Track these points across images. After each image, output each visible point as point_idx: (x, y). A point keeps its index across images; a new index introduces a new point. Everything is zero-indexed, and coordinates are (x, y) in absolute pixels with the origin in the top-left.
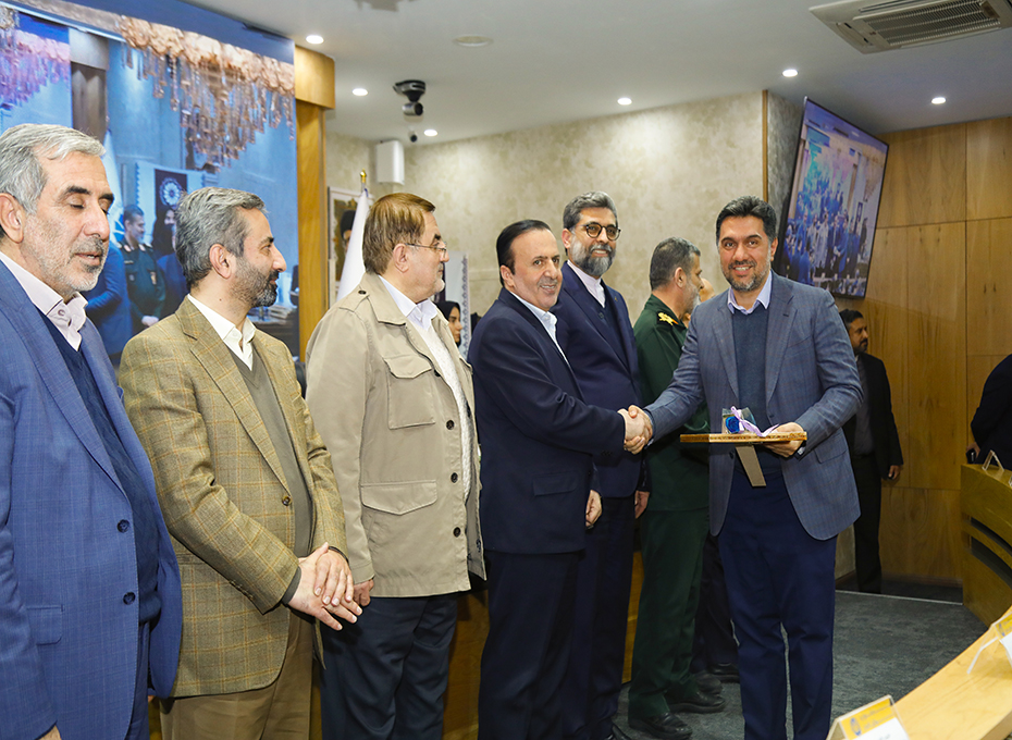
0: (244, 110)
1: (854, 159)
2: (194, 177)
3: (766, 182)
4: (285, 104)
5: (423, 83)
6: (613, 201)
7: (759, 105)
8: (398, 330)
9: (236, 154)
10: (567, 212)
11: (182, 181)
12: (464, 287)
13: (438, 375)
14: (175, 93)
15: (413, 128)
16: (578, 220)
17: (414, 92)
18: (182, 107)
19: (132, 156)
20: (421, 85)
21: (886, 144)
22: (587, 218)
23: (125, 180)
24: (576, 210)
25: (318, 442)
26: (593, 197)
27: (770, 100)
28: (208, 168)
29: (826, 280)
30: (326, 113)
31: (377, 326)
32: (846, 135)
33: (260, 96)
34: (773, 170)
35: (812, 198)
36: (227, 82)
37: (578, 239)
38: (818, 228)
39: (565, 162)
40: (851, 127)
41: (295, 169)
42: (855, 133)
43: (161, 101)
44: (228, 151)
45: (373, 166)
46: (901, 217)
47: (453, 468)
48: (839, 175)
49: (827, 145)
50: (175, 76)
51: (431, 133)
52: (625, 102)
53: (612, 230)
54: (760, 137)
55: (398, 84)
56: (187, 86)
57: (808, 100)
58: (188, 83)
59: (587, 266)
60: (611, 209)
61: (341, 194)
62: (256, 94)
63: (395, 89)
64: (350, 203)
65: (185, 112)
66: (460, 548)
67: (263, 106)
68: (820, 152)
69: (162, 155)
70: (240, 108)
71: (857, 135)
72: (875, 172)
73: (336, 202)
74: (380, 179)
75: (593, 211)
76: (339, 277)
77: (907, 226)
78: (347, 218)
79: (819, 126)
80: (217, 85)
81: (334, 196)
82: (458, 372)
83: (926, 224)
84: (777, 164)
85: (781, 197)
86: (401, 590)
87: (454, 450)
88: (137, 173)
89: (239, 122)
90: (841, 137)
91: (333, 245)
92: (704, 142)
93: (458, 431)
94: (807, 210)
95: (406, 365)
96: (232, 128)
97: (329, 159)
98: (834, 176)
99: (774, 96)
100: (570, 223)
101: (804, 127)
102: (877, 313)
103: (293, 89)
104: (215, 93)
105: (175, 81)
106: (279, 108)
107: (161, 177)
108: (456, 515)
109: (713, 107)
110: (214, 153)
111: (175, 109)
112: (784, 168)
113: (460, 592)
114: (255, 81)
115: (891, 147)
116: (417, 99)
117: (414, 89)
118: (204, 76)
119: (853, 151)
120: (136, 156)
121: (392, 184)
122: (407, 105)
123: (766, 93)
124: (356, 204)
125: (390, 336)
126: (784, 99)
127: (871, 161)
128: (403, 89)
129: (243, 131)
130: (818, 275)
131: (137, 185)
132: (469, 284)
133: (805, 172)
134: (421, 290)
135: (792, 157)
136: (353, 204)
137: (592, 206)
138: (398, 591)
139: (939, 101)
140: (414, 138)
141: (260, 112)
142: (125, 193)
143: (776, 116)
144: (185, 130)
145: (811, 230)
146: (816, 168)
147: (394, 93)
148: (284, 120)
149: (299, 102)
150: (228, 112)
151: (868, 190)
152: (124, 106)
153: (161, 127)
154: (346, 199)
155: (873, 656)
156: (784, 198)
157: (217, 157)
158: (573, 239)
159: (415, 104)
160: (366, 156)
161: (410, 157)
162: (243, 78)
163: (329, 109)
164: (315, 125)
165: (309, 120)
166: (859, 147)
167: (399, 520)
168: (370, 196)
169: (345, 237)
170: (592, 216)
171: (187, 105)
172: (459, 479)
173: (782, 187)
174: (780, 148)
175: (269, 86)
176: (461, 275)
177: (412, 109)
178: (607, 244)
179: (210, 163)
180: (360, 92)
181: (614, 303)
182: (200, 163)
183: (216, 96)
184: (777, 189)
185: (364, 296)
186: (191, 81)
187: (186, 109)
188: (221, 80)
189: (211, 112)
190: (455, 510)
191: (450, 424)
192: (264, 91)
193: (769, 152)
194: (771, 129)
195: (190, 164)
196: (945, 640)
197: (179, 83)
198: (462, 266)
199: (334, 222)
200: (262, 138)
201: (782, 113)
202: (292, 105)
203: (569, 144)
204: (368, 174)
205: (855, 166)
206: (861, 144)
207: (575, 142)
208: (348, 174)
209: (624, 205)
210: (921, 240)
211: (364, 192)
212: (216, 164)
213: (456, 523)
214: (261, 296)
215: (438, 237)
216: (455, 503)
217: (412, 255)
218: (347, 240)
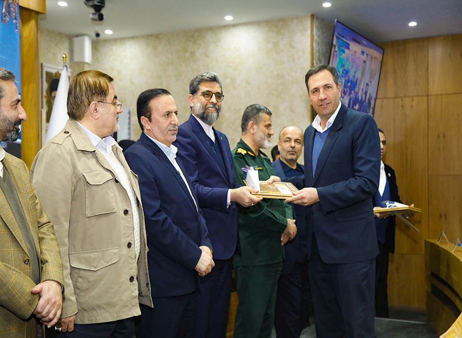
1: (364, 57)
4: (12, 9)
5: (104, 1)
6: (220, 79)
7: (308, 23)
8: (91, 155)
10: (192, 84)
13: (117, 182)
15: (98, 28)
16: (198, 89)
17: (98, 6)
20: (102, 2)
21: (382, 49)
22: (203, 88)
24: (197, 83)
25: (44, 220)
26: (207, 75)
27: (315, 20)
30: (40, 16)
31: (76, 153)
32: (359, 43)
37: (198, 101)
39: (193, 54)
40: (362, 38)
41: (19, 51)
42: (365, 42)
45: (71, 51)
46: (391, 93)
47: (128, 239)
48: (355, 66)
49: (348, 48)
51: (109, 32)
52: (229, 18)
53: (219, 96)
54: (309, 43)
55: (88, 1)
57: (337, 21)
59: (204, 117)
60: (218, 83)
61: (51, 68)
63: (85, 3)
64: (56, 74)
66: (134, 289)
68: (344, 52)
72: (376, 66)
73: (47, 73)
74: (76, 59)
75: (208, 84)
77: (395, 98)
78: (54, 83)
79: (343, 37)
81: (45, 69)
82: (130, 180)
83: (405, 97)
86: (98, 318)
87: (129, 228)
90: (357, 44)
91: (45, 100)
92: (276, 44)
93: (131, 216)
95: (97, 176)
97: (43, 45)
98: (352, 66)
99: (318, 18)
100: (194, 91)
101: (335, 37)
106: (9, 11)
108: (131, 269)
109: (281, 23)
112: (323, 61)
113: (135, 317)
115: (385, 51)
116: (100, 10)
117: (98, 4)
119: (363, 53)
121: (83, 63)
122: (93, 14)
123: (313, 16)
124: (60, 75)
125: (85, 158)
126: (323, 20)
127: (373, 59)
128: (90, 4)
132: (132, 127)
134: (106, 131)
135: (328, 55)
136: (58, 75)
137: (206, 81)
138: (96, 319)
139: (413, 24)
143: (318, 31)
146: (342, 61)
147: (85, 6)
148: (11, 19)
149: (21, 8)
151: (372, 76)
154: (54, 71)
158: (195, 101)
159: (98, 13)
160: (66, 45)
161: (95, 46)
164: (32, 24)
165: (29, 20)
166: (366, 50)
167: (95, 274)
168: (69, 70)
169: (53, 95)
170: (207, 87)
172: (132, 246)
174: (321, 49)
176: (127, 121)
177: (96, 17)
178: (216, 104)
180: (63, 4)
181: (221, 141)
185: (68, 135)
190: (130, 266)
191: (126, 212)
193: (314, 51)
194: (315, 38)
198: (128, 116)
199: (45, 86)
201: (322, 29)
202: (17, 9)
203: (195, 43)
204: (68, 56)
205: (365, 62)
206: (368, 49)
207: (198, 42)
208: (55, 55)
209: (228, 81)
210: (402, 106)
211: (65, 68)
213: (131, 274)
214: (9, 135)
215: (116, 97)
216: (130, 261)
217: (101, 109)
218: (54, 97)
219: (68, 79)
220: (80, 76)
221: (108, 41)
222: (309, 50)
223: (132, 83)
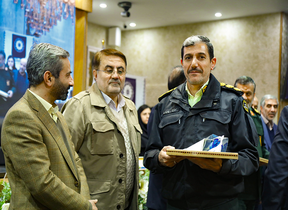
2: (30, 39)
3: (281, 52)
5: (131, 3)
9: (48, 29)
11: (24, 40)
13: (119, 132)
14: (23, 2)
17: (126, 7)
18: (26, 8)
20: (129, 4)
28: (36, 35)
30: (88, 14)
33: (60, 5)
43: (17, 4)
44: (45, 28)
47: (121, 176)
55: (120, 3)
61: (93, 49)
62: (58, 4)
63: (118, 5)
67: (61, 9)
69: (16, 28)
70: (51, 9)
73: (90, 53)
76: (90, 85)
88: (5, 35)
89: (50, 16)
93: (125, 159)
95: (102, 126)
96: (47, 18)
103: (74, 3)
107: (15, 38)
111: (23, 9)
116: (128, 10)
117: (127, 5)
120: (5, 28)
122: (123, 12)
128: (122, 5)
129: (52, 20)
140: (125, 27)
141: (60, 12)
144: (26, 18)
148: (70, 16)
149: (77, 9)
150: (46, 12)
153: (16, 16)
157: (40, 30)
159: (126, 12)
163: (89, 12)
164: (83, 19)
165: (81, 17)
171: (28, 7)
172: (123, 182)
175: (64, 1)
177: (125, 14)
179: (37, 33)
180: (103, 6)
182: (32, 32)
183: (41, 4)
185: (88, 94)
187: (28, 9)
189: (38, 11)
190: (119, 197)
191: (121, 156)
192: (62, 3)
195: (28, 33)
200: (60, 24)
202: (73, 10)
212: (40, 34)
213: (119, 203)
214: (62, 96)
216: (119, 193)
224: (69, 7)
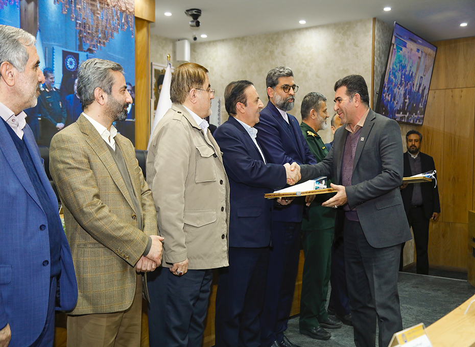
0: (108, 22)
1: (419, 54)
2: (82, 55)
3: (373, 65)
4: (130, 19)
5: (200, 11)
6: (295, 73)
7: (371, 26)
9: (104, 43)
11: (76, 57)
12: (219, 115)
13: (215, 156)
14: (73, 11)
15: (195, 34)
16: (277, 83)
17: (195, 15)
18: (76, 19)
19: (51, 43)
20: (199, 11)
21: (436, 47)
22: (282, 82)
23: (47, 56)
24: (276, 78)
27: (377, 22)
28: (90, 50)
29: (403, 115)
30: (150, 24)
31: (191, 129)
32: (415, 42)
33: (117, 14)
34: (377, 59)
35: (397, 74)
36: (100, 7)
37: (278, 94)
38: (399, 89)
39: (272, 53)
40: (418, 38)
41: (134, 52)
43: (66, 16)
44: (100, 42)
45: (174, 52)
46: (442, 85)
47: (222, 204)
48: (411, 62)
49: (405, 47)
50: (73, 3)
51: (204, 36)
52: (302, 22)
54: (371, 42)
55: (187, 11)
56: (79, 8)
57: (396, 23)
58: (80, 7)
59: (284, 107)
61: (158, 66)
62: (115, 13)
63: (186, 13)
64: (162, 71)
65: (78, 21)
66: (224, 245)
67: (118, 20)
68: (401, 50)
69: (66, 43)
70: (107, 20)
71: (421, 42)
72: (430, 61)
73: (155, 70)
74: (178, 59)
76: (155, 108)
77: (445, 89)
78: (160, 78)
79: (401, 37)
80: (94, 8)
81: (154, 67)
83: (455, 88)
84: (379, 56)
85: (381, 72)
87: (223, 195)
88: (53, 52)
89: (106, 28)
90: (413, 43)
91: (153, 92)
92: (342, 44)
94: (394, 79)
95: (204, 150)
96: (102, 30)
97: (152, 48)
98: (408, 62)
99: (379, 21)
100: (272, 84)
101: (394, 37)
102: (428, 133)
103: (134, 12)
104: (94, 12)
105: (73, 5)
106: (127, 22)
107: (65, 55)
108: (223, 228)
109: (347, 26)
110: (93, 43)
111: (73, 20)
112: (383, 58)
114: (114, 7)
115: (438, 48)
116: (197, 18)
117: (196, 13)
118: (88, 3)
119: (418, 50)
120: (53, 43)
122: (192, 21)
123: (375, 19)
126: (384, 23)
127: (428, 56)
128: (190, 13)
129: (108, 33)
130: (399, 113)
131: (53, 58)
132: (221, 113)
133: (393, 60)
135: (387, 53)
136: (164, 72)
139: (464, 25)
140: (195, 39)
141: (117, 23)
142: (47, 62)
143: (379, 31)
144: (78, 31)
145: (396, 90)
146: (399, 58)
147: (185, 15)
148: (129, 27)
149: (137, 19)
150: (100, 22)
151: (426, 70)
152: (47, 18)
153: (66, 29)
154: (161, 69)
155: (420, 306)
156: (382, 73)
157: (94, 45)
158: (275, 93)
159: (196, 21)
160: (171, 47)
161: (193, 48)
162: (108, 5)
163: (152, 22)
164: (145, 30)
165: (142, 28)
166: (421, 48)
167: (198, 230)
168: (172, 67)
169: (160, 88)
171: (79, 18)
173: (381, 67)
174: (381, 47)
175: (121, 10)
176: (217, 108)
177: (194, 24)
179: (91, 48)
180: (168, 14)
182: (86, 48)
183: (94, 14)
184: (379, 69)
185: (182, 114)
186: (81, 5)
188: (97, 6)
189: (91, 22)
190: (222, 226)
191: (221, 182)
192: (119, 12)
193: (375, 50)
194: (377, 38)
195: (81, 48)
196: (457, 299)
197: (75, 7)
198: (218, 104)
199: (154, 80)
200: (117, 36)
201: (382, 30)
202: (133, 20)
203: (274, 43)
204: (171, 56)
205: (419, 58)
206: (423, 47)
207: (277, 42)
208: (161, 56)
209: (301, 75)
210: (452, 96)
211: (169, 65)
212: (94, 49)
213: (223, 232)
214: (119, 115)
215: (209, 86)
216: (222, 222)
217: (199, 94)
218: (160, 90)
219: (171, 74)
220: (182, 67)
221: (203, 43)
222: (371, 48)
223: (222, 78)
224: (127, 17)
